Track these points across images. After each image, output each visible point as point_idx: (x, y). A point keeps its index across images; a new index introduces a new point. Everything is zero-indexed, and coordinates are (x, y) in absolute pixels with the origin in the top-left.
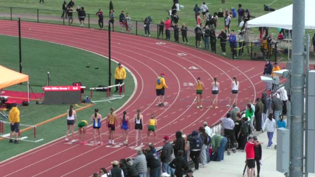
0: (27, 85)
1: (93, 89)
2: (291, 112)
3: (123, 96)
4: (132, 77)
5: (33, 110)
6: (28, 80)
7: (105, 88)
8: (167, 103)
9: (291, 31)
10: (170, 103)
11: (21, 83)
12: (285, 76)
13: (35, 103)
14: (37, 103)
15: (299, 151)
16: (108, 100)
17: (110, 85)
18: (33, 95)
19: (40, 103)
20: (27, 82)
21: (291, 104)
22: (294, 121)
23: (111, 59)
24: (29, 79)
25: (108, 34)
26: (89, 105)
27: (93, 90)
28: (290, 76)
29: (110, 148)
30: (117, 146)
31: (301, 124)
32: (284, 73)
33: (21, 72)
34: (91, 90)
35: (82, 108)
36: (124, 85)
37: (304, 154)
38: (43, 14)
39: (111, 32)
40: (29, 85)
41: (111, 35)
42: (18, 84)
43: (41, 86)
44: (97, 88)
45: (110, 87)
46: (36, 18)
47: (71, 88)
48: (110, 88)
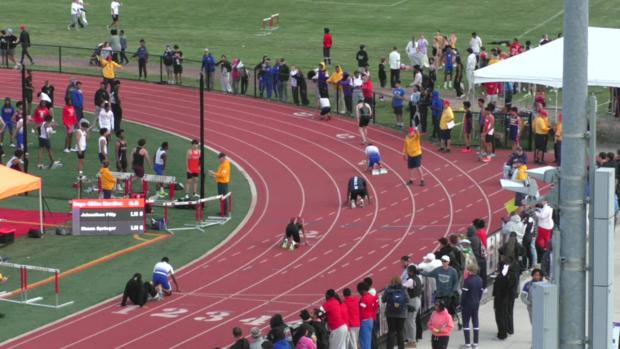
0: (38, 196)
1: (169, 204)
2: (561, 251)
3: (228, 219)
4: (246, 180)
5: (51, 247)
6: (39, 186)
7: (194, 203)
8: (315, 232)
9: (560, 90)
10: (322, 232)
11: (26, 193)
12: (549, 180)
13: (53, 232)
14: (58, 233)
15: (577, 328)
16: (198, 227)
17: (202, 197)
18: (49, 217)
19: (64, 232)
20: (38, 190)
21: (561, 236)
22: (566, 269)
23: (205, 146)
24: (42, 185)
25: (198, 97)
26: (160, 237)
27: (169, 207)
28: (559, 179)
29: (202, 321)
30: (218, 318)
31: (581, 275)
32: (546, 173)
33: (26, 171)
34: (166, 207)
35: (148, 241)
36: (230, 197)
37: (587, 335)
38: (70, 57)
39: (205, 92)
40: (43, 198)
41: (205, 98)
42: (20, 195)
43: (67, 199)
44: (177, 203)
45: (203, 200)
46: (54, 64)
47: (127, 203)
48: (203, 204)
